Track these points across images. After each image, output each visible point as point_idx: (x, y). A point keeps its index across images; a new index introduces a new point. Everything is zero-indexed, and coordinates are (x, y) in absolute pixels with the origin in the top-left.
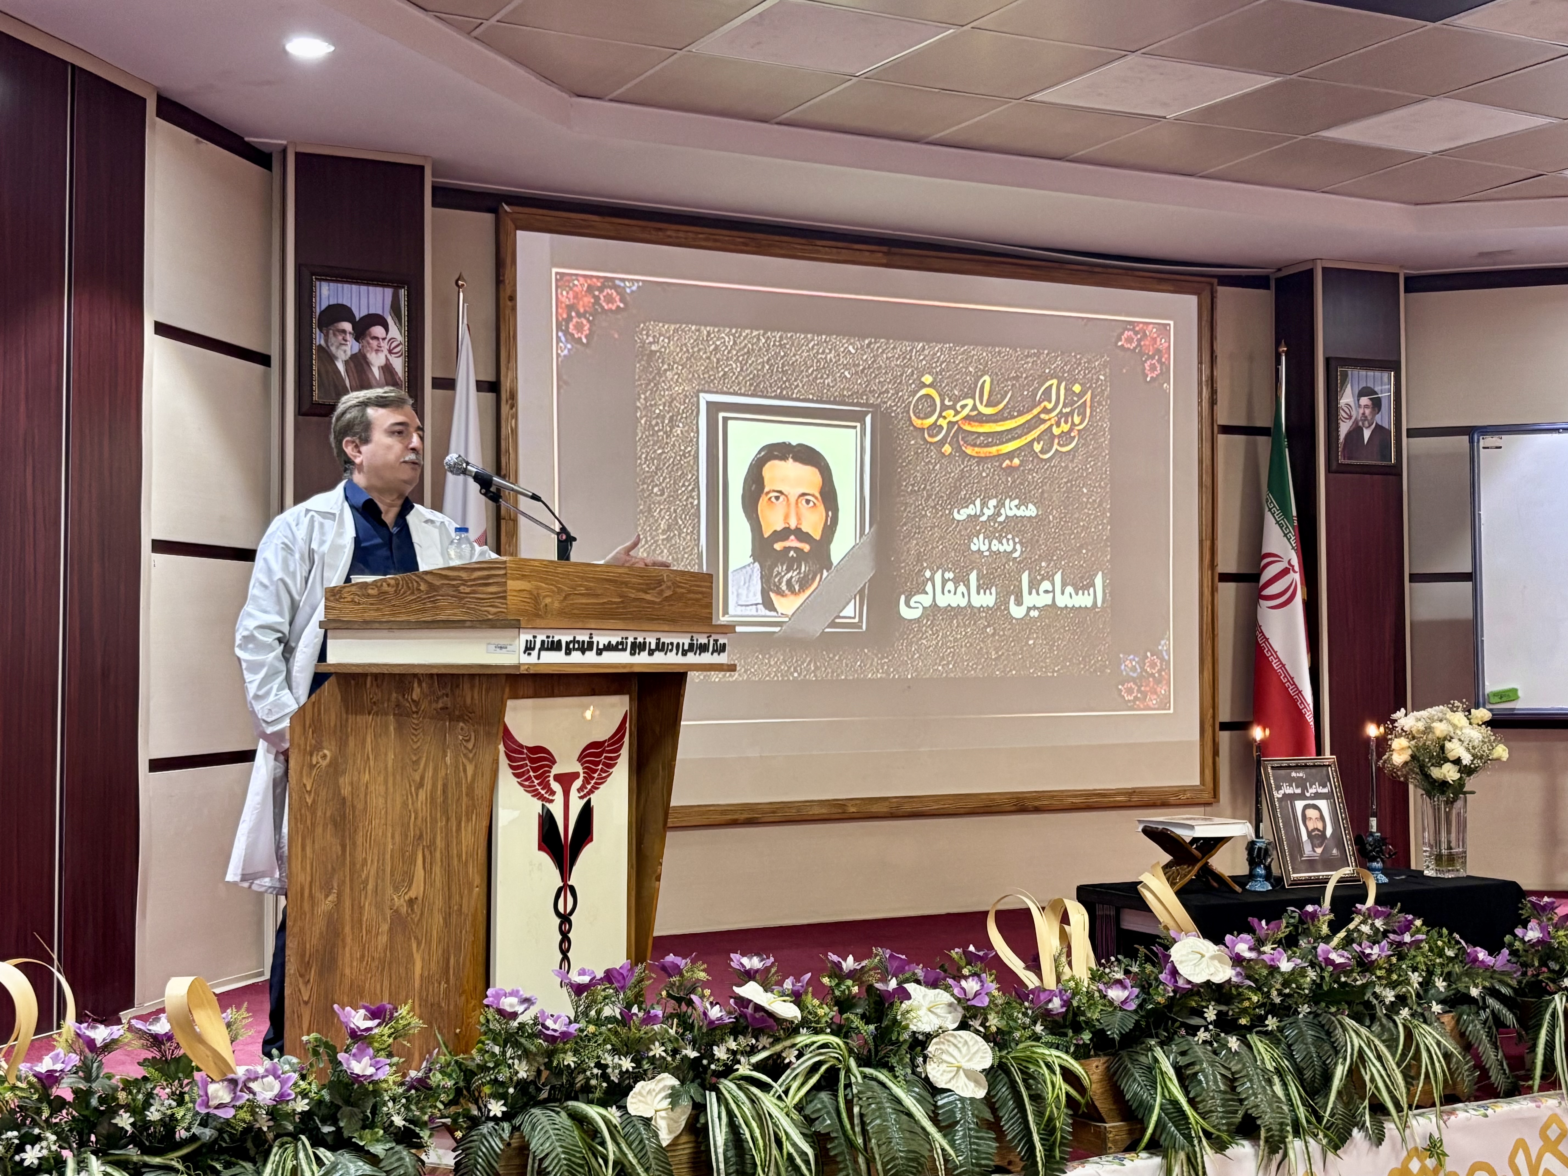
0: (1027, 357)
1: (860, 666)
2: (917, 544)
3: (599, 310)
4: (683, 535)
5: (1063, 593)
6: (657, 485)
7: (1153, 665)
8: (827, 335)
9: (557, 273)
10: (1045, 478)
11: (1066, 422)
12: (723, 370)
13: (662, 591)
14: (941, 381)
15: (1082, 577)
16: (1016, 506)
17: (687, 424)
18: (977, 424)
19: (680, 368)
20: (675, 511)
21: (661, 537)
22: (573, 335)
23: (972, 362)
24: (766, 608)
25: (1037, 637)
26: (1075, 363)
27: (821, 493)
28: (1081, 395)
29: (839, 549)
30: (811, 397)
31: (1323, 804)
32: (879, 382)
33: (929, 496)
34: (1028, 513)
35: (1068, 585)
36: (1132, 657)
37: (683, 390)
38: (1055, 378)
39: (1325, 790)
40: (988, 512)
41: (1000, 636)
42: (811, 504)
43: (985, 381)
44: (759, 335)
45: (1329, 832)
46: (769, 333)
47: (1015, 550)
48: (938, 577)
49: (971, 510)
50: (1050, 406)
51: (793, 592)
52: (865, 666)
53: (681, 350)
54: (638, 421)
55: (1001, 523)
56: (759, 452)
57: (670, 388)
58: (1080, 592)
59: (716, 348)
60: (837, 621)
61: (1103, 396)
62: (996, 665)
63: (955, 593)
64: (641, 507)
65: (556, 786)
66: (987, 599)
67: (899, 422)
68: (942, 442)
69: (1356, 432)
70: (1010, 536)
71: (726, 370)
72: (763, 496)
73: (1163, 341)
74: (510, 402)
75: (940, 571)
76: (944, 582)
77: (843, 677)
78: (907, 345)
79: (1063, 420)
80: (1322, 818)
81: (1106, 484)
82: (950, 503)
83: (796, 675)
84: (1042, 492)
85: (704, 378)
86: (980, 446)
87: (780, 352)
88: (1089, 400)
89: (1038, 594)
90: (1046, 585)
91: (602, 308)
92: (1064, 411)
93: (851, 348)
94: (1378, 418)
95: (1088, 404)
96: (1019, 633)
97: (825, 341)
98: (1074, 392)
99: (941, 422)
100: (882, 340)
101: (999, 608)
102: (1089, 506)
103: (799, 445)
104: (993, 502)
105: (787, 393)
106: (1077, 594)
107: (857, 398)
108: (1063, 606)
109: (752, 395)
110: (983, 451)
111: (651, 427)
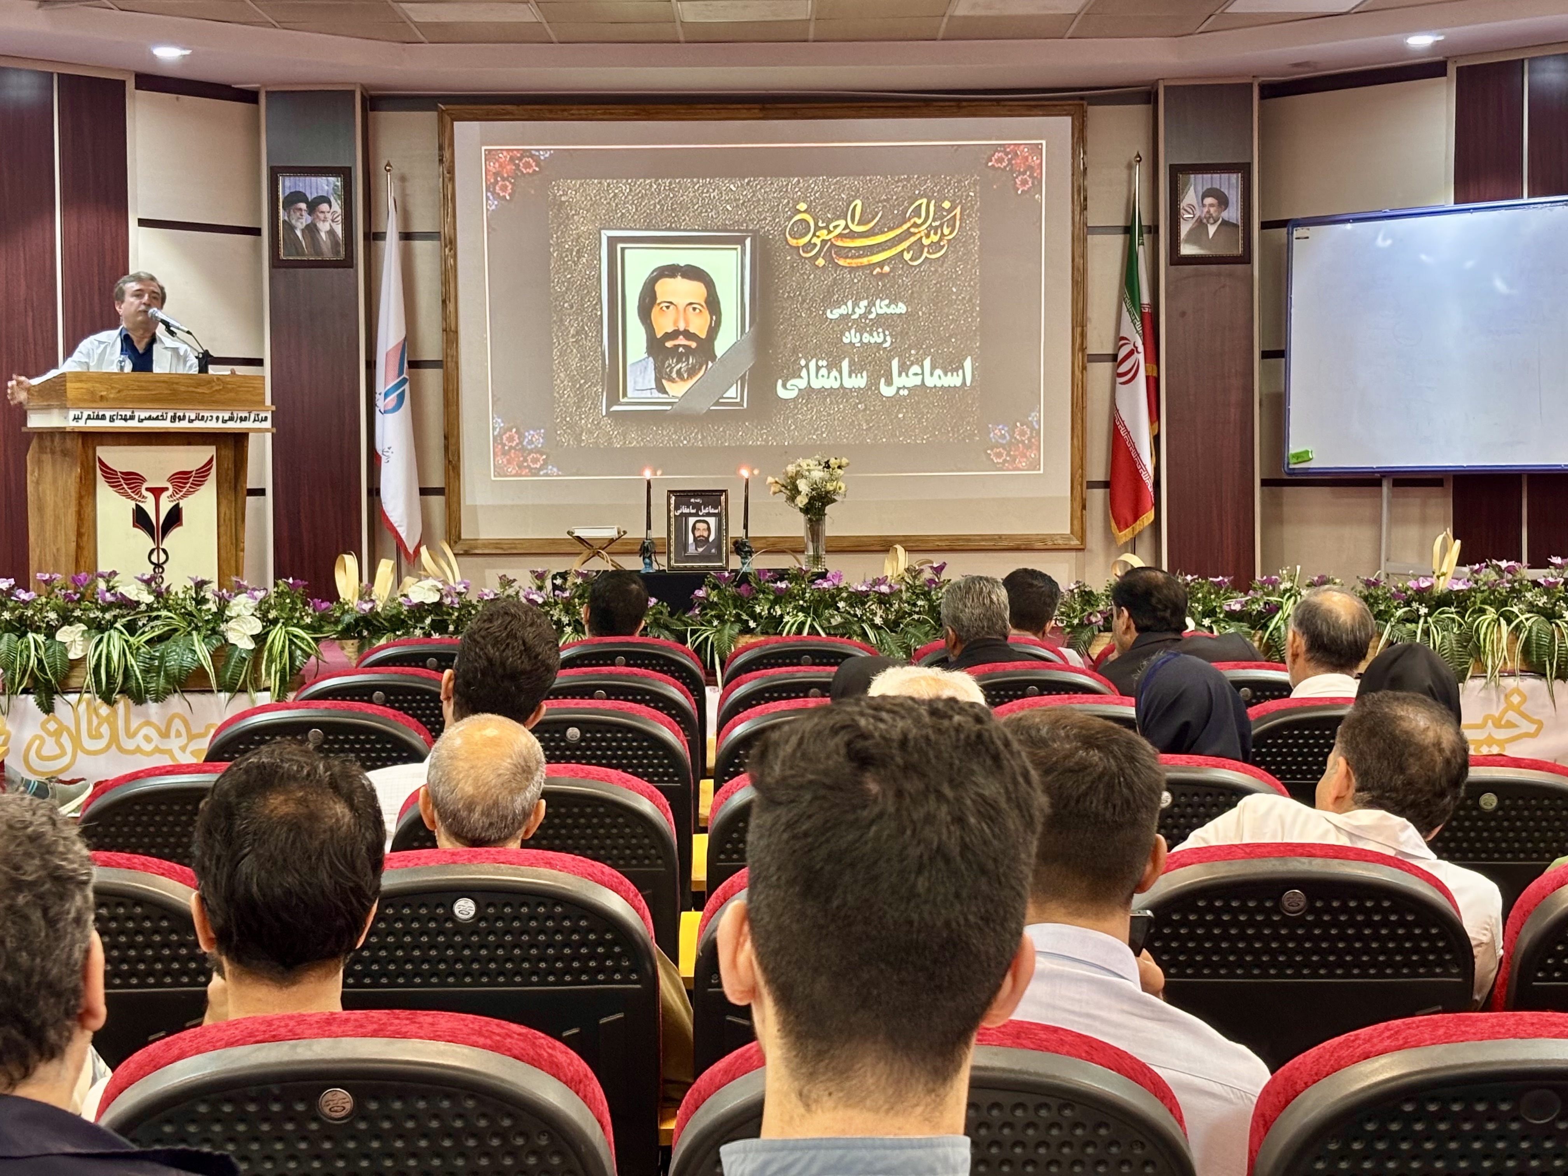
0: (897, 182)
1: (742, 435)
2: (793, 339)
3: (519, 174)
4: (589, 338)
5: (932, 374)
6: (567, 302)
7: (1023, 433)
8: (711, 178)
9: (486, 150)
10: (915, 281)
11: (936, 233)
12: (620, 211)
14: (815, 207)
15: (951, 362)
16: (886, 305)
17: (591, 255)
18: (848, 240)
19: (585, 212)
20: (582, 321)
21: (571, 340)
22: (499, 194)
23: (844, 189)
24: (659, 391)
25: (907, 411)
26: (945, 184)
27: (706, 302)
28: (949, 211)
29: (722, 345)
30: (697, 227)
31: (712, 521)
32: (758, 212)
33: (804, 301)
34: (898, 311)
35: (937, 368)
36: (1001, 427)
37: (588, 228)
38: (925, 197)
40: (860, 311)
41: (871, 411)
43: (856, 205)
44: (651, 182)
45: (711, 539)
46: (660, 181)
47: (885, 341)
48: (812, 365)
49: (843, 310)
50: (919, 221)
52: (746, 435)
53: (586, 199)
54: (550, 254)
55: (871, 320)
57: (577, 228)
58: (949, 374)
59: (615, 195)
60: (721, 400)
61: (972, 210)
62: (867, 434)
63: (828, 377)
64: (555, 318)
66: (860, 381)
67: (776, 243)
68: (816, 257)
70: (880, 330)
71: (624, 211)
73: (1035, 158)
74: (449, 247)
75: (814, 360)
76: (818, 368)
77: (727, 444)
78: (783, 181)
79: (932, 232)
80: (709, 529)
81: (975, 284)
82: (823, 305)
83: (685, 442)
84: (912, 293)
85: (605, 219)
86: (852, 258)
87: (669, 194)
88: (959, 213)
89: (907, 375)
90: (916, 369)
91: (522, 172)
92: (934, 224)
93: (732, 186)
94: (1225, 215)
95: (958, 217)
96: (889, 408)
97: (709, 183)
98: (944, 208)
99: (815, 240)
100: (761, 178)
101: (870, 389)
102: (958, 303)
104: (864, 303)
105: (676, 226)
106: (946, 375)
107: (738, 225)
108: (932, 386)
109: (646, 229)
110: (855, 262)
111: (562, 258)
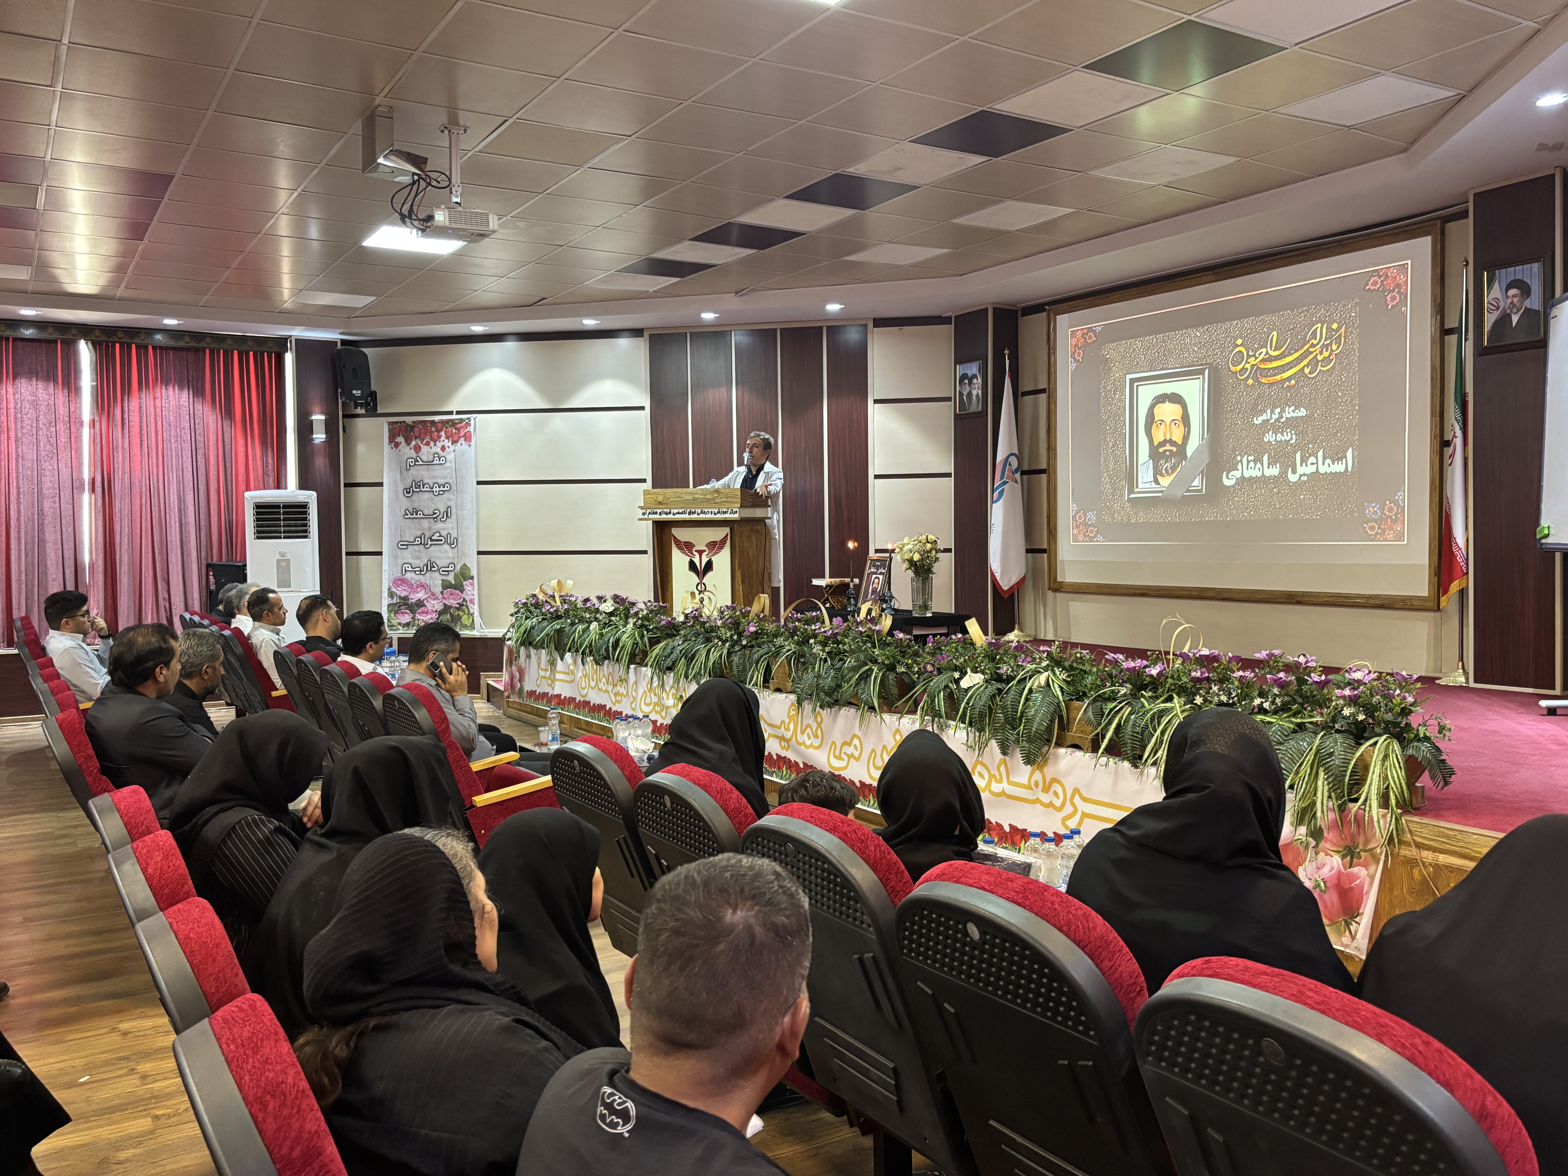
0: (1302, 313)
1: (1202, 513)
2: (1233, 441)
3: (1087, 344)
4: (1119, 449)
5: (1324, 463)
6: (1108, 425)
7: (1391, 510)
8: (1185, 329)
9: (1071, 331)
10: (1311, 390)
11: (1327, 351)
12: (1136, 361)
14: (1247, 341)
15: (1337, 452)
16: (1292, 411)
17: (1121, 392)
18: (1268, 363)
19: (1118, 364)
20: (1116, 437)
22: (1077, 358)
23: (1266, 325)
25: (1306, 494)
26: (1334, 309)
27: (1182, 418)
28: (1337, 330)
29: (1190, 450)
30: (1177, 366)
32: (1213, 350)
33: (1240, 412)
34: (1300, 414)
35: (1327, 458)
36: (1373, 505)
37: (1119, 375)
38: (1320, 322)
40: (1275, 417)
41: (1281, 494)
43: (1273, 335)
44: (1152, 338)
46: (1157, 336)
47: (1291, 439)
48: (1245, 460)
49: (1264, 417)
50: (1315, 342)
51: (1168, 474)
52: (1204, 513)
53: (1119, 355)
54: (1102, 394)
55: (1283, 423)
57: (1114, 375)
58: (1336, 462)
59: (1134, 350)
60: (1189, 488)
61: (1354, 327)
62: (1279, 512)
63: (1255, 469)
64: (1102, 437)
66: (1275, 471)
67: (1223, 371)
68: (1247, 378)
69: (1505, 318)
70: (1288, 430)
71: (1138, 360)
73: (1401, 277)
75: (1246, 456)
76: (1248, 462)
77: (1193, 520)
78: (1228, 324)
79: (1325, 349)
81: (1355, 388)
82: (1251, 414)
83: (1169, 519)
84: (1311, 399)
85: (1128, 367)
86: (1270, 376)
87: (1162, 345)
88: (1344, 332)
89: (1306, 465)
90: (1312, 459)
92: (1325, 343)
93: (1197, 334)
94: (1528, 304)
95: (1343, 335)
96: (1294, 491)
97: (1185, 333)
98: (1333, 329)
99: (1246, 366)
100: (1214, 325)
101: (1282, 476)
102: (1342, 404)
104: (1278, 410)
105: (1166, 366)
106: (1333, 463)
107: (1200, 361)
108: (1324, 472)
109: (1150, 371)
110: (1272, 379)
111: (1106, 396)
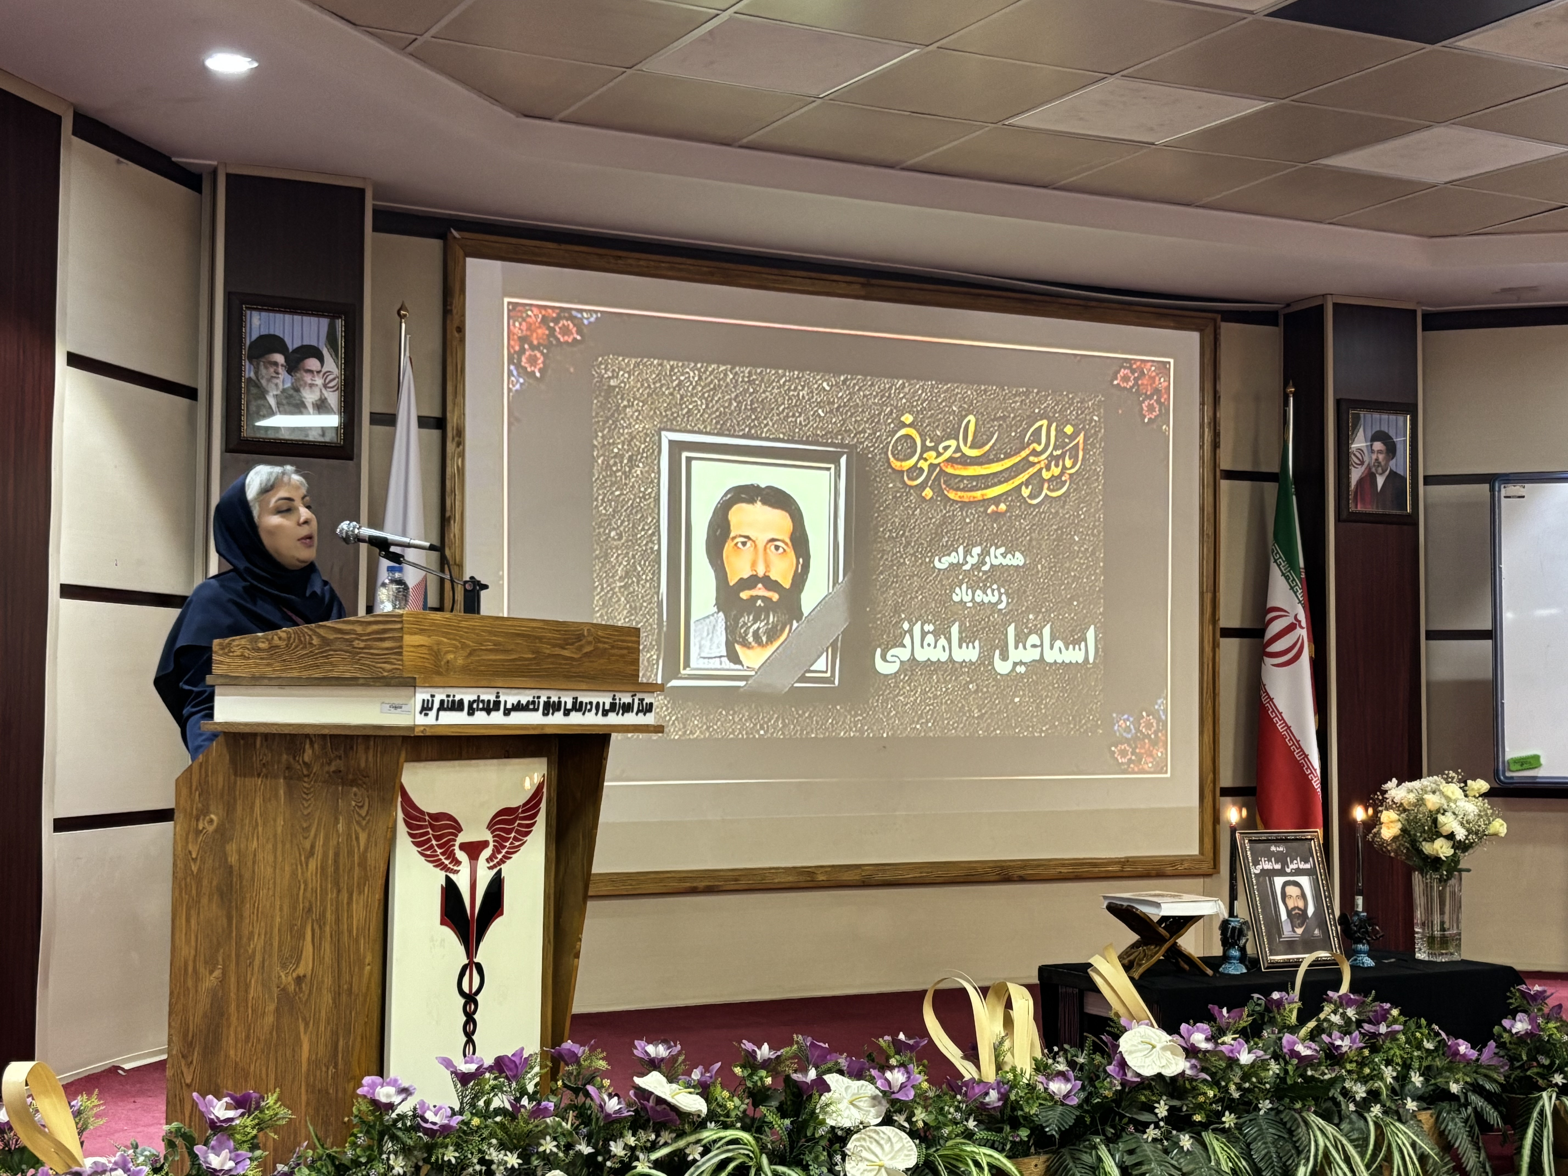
0: (1015, 395)
1: (832, 723)
2: (895, 594)
3: (554, 342)
4: (642, 582)
5: (1052, 648)
6: (614, 529)
7: (1149, 726)
8: (800, 370)
9: (509, 303)
10: (1034, 525)
11: (1057, 466)
12: (687, 407)
13: (582, 646)
14: (922, 421)
15: (1073, 631)
16: (1002, 554)
17: (647, 464)
18: (960, 466)
19: (641, 404)
20: (634, 557)
21: (618, 584)
22: (526, 368)
23: (955, 400)
24: (731, 660)
25: (1024, 695)
26: (1067, 402)
27: (791, 539)
28: (1073, 437)
30: (781, 436)
31: (1304, 881)
32: (856, 421)
33: (908, 543)
34: (1015, 562)
35: (1058, 639)
36: (1126, 716)
37: (644, 427)
38: (1045, 418)
39: (1308, 866)
40: (972, 560)
41: (984, 694)
42: (781, 550)
43: (969, 422)
44: (726, 370)
45: (1311, 911)
46: (737, 369)
47: (1000, 601)
48: (917, 629)
49: (953, 558)
50: (1039, 448)
52: (837, 723)
53: (642, 385)
54: (594, 460)
55: (985, 573)
56: (726, 495)
57: (629, 426)
58: (1071, 647)
59: (680, 384)
60: (808, 675)
61: (1096, 438)
62: (978, 724)
63: (935, 647)
64: (597, 552)
65: (461, 855)
66: (969, 654)
67: (876, 464)
68: (922, 486)
69: (1369, 477)
70: (995, 586)
71: (691, 407)
72: (729, 541)
73: (1162, 380)
74: (456, 439)
75: (919, 623)
76: (924, 634)
77: (813, 736)
78: (885, 383)
79: (1053, 463)
80: (1303, 896)
81: (1099, 532)
82: (930, 551)
83: (762, 732)
84: (1030, 540)
85: (667, 415)
86: (963, 490)
87: (748, 388)
88: (1081, 442)
89: (1025, 648)
90: (1034, 639)
91: (558, 339)
92: (1055, 453)
93: (825, 384)
94: (1392, 464)
95: (1081, 446)
96: (1004, 690)
97: (798, 377)
98: (1065, 433)
99: (922, 464)
100: (859, 377)
101: (983, 663)
102: (1081, 555)
103: (768, 487)
104: (977, 550)
105: (756, 432)
106: (1067, 649)
107: (831, 437)
108: (1052, 661)
109: (718, 434)
110: (967, 496)
111: (609, 467)
